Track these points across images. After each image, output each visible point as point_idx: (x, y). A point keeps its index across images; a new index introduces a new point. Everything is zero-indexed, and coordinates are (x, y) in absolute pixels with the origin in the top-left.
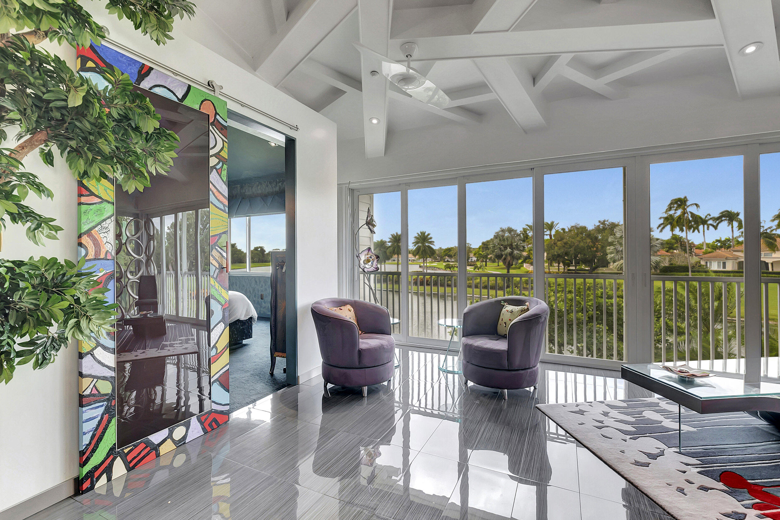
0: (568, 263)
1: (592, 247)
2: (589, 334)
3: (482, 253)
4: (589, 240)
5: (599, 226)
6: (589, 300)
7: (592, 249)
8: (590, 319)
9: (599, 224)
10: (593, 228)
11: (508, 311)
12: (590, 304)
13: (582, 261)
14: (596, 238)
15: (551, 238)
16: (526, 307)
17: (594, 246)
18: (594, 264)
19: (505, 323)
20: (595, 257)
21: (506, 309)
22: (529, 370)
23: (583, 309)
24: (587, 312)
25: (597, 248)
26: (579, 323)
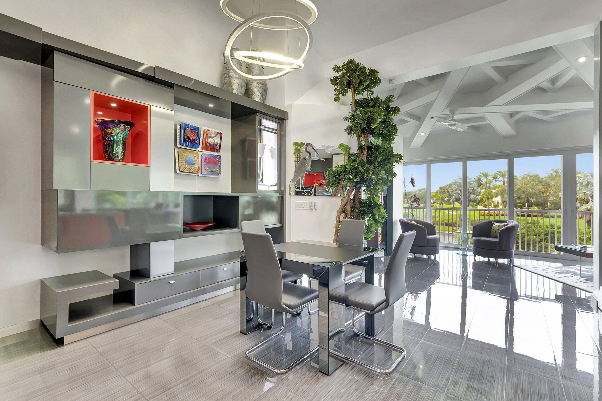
0: (521, 206)
1: (545, 192)
2: (540, 248)
3: (441, 196)
4: (541, 187)
5: (552, 174)
6: (541, 229)
7: (545, 194)
8: (541, 240)
9: (551, 172)
10: (546, 175)
11: (496, 226)
12: (542, 231)
13: (534, 204)
14: (549, 185)
15: (504, 184)
16: (507, 224)
17: (547, 191)
18: (547, 207)
19: (495, 231)
20: (548, 201)
21: (495, 225)
22: (509, 251)
23: (536, 234)
24: (539, 236)
25: (550, 193)
26: (534, 242)
